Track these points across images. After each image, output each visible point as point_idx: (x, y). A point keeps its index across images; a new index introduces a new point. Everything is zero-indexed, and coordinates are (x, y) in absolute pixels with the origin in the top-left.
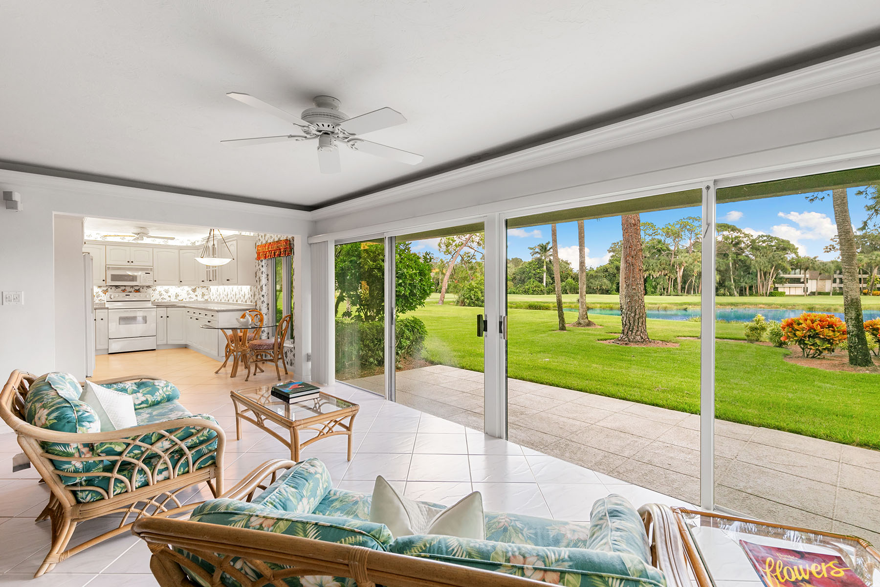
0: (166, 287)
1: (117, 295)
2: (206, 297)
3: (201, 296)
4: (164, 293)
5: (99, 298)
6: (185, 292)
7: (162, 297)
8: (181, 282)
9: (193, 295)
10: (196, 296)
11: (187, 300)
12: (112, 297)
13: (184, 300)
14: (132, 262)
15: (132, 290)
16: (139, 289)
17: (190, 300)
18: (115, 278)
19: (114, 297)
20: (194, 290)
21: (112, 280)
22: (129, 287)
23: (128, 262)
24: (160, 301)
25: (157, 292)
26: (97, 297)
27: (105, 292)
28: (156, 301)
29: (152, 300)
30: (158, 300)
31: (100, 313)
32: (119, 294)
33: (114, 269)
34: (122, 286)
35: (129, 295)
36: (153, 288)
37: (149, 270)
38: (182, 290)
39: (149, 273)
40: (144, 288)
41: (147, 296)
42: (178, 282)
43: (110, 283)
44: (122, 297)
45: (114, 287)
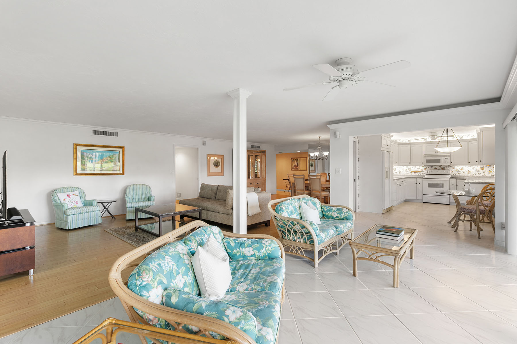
0: (461, 166)
4: (459, 170)
5: (423, 173)
6: (475, 169)
7: (458, 173)
8: (469, 163)
9: (481, 172)
10: (484, 172)
11: (477, 175)
12: (428, 172)
13: (474, 175)
14: (438, 152)
15: (440, 168)
16: (444, 167)
17: (479, 175)
18: (428, 161)
19: (430, 172)
20: (482, 169)
22: (439, 167)
23: (436, 152)
24: (457, 175)
25: (455, 169)
27: (426, 169)
28: (455, 175)
29: (452, 174)
30: (456, 174)
31: (419, 180)
32: (433, 170)
33: (428, 156)
34: (434, 166)
35: (437, 171)
36: (453, 167)
37: (448, 156)
38: (473, 168)
39: (448, 158)
40: (447, 167)
41: (449, 172)
42: (467, 163)
43: (427, 164)
44: (434, 172)
45: (430, 167)
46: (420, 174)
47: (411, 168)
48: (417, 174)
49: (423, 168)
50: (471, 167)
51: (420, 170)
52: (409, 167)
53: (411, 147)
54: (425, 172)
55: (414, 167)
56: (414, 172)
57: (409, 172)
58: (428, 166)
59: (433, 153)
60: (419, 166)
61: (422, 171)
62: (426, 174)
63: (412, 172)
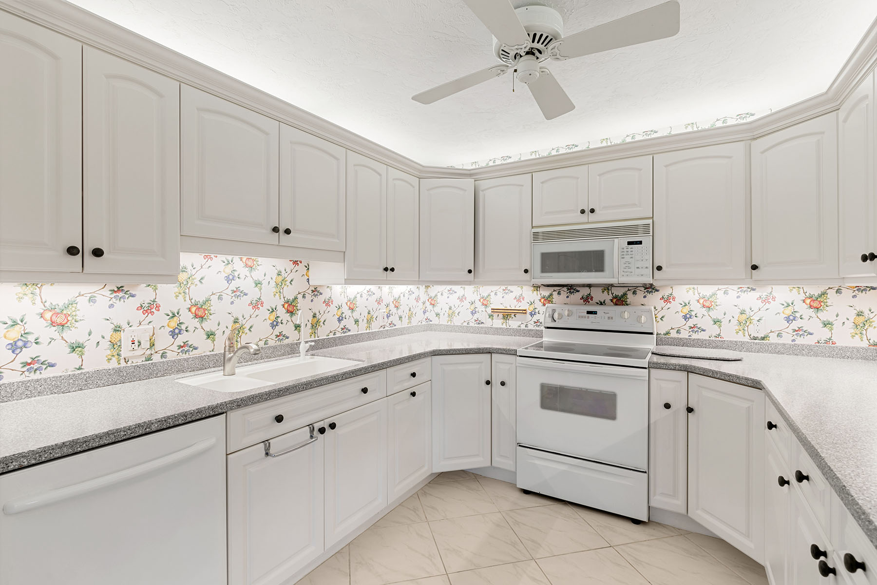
0: (706, 290)
1: (566, 313)
3: (850, 324)
4: (696, 308)
5: (535, 318)
6: (775, 306)
7: (691, 322)
8: (754, 267)
9: (811, 321)
10: (827, 324)
11: (787, 339)
12: (556, 316)
13: (773, 339)
14: (592, 211)
15: (607, 297)
16: (625, 294)
17: (800, 341)
18: (551, 262)
19: (561, 316)
20: (817, 303)
21: (543, 270)
22: (600, 290)
23: (583, 212)
25: (675, 305)
26: (532, 315)
27: (547, 300)
29: (660, 328)
30: (678, 332)
31: (503, 366)
32: (574, 308)
33: (548, 236)
34: (584, 286)
35: (595, 313)
36: (666, 292)
37: (641, 230)
38: (766, 301)
39: (640, 243)
40: (638, 292)
41: (643, 319)
42: (743, 270)
43: (541, 277)
44: (579, 317)
45: (565, 289)
46: (523, 327)
47: (493, 294)
48: (513, 323)
49: (536, 296)
50: (754, 295)
51: (523, 306)
52: (485, 290)
53: (481, 194)
54: (543, 314)
55: (500, 289)
56: (501, 315)
57: (483, 315)
58: (556, 288)
59: (573, 220)
60: (522, 288)
61: (532, 308)
62: (548, 328)
63: (495, 315)
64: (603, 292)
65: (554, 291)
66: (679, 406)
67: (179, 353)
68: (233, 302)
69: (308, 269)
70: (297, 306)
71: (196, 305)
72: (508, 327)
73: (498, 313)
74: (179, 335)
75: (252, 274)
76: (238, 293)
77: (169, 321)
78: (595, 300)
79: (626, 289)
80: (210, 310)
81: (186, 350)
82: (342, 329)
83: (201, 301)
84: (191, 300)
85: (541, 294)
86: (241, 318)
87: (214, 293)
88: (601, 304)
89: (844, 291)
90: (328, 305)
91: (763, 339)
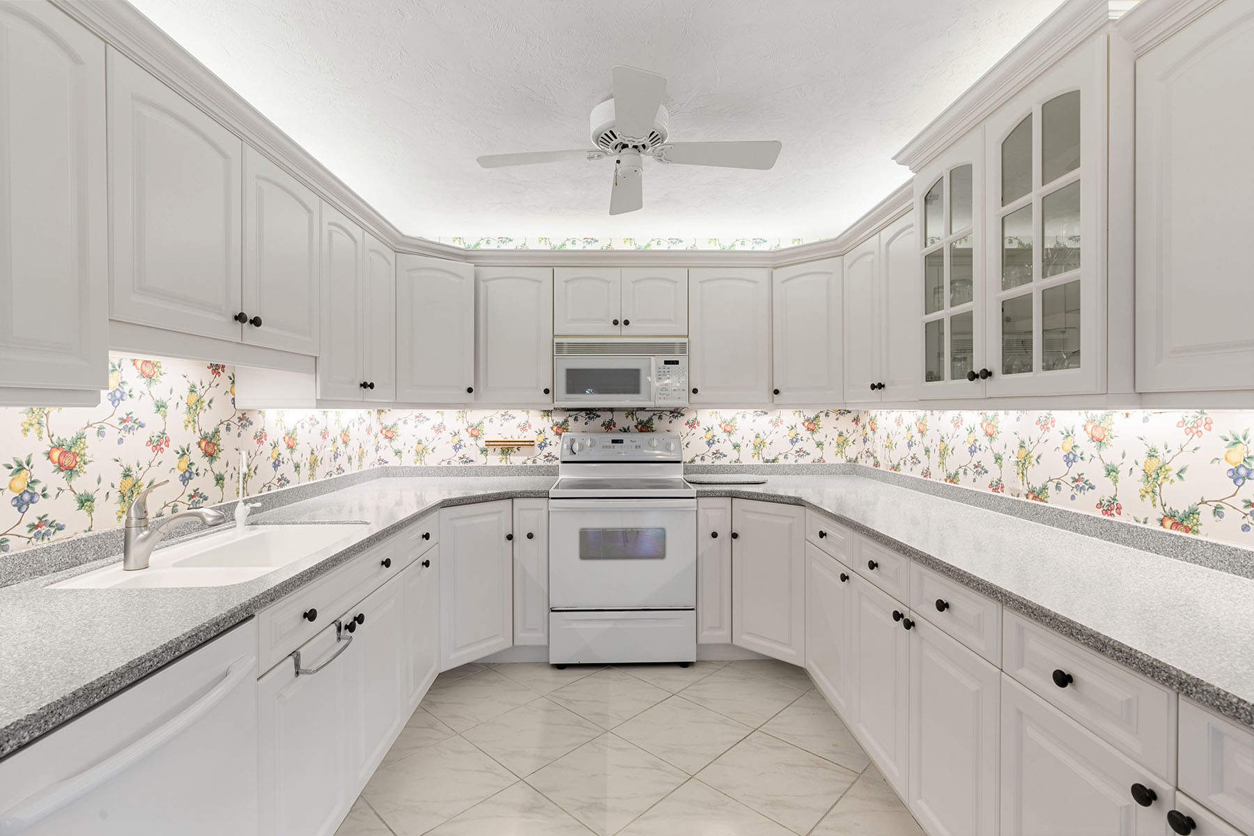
0: (727, 414)
1: (589, 443)
2: (851, 452)
3: (834, 444)
4: (719, 433)
5: (546, 451)
6: (783, 429)
7: (714, 448)
8: (776, 392)
9: (808, 443)
10: (819, 444)
11: (791, 461)
12: (576, 447)
13: (781, 461)
14: (627, 323)
15: (631, 423)
16: (650, 419)
17: (802, 461)
18: (577, 381)
19: (582, 447)
20: (812, 425)
21: (569, 391)
22: (623, 414)
23: (616, 323)
25: (699, 431)
26: (541, 447)
27: (561, 428)
28: (697, 461)
29: (686, 457)
30: (702, 459)
31: (529, 514)
32: (597, 437)
33: (576, 348)
34: (605, 410)
35: (621, 441)
36: (690, 416)
37: (677, 349)
38: (776, 425)
39: (677, 363)
40: (664, 416)
41: (672, 446)
42: (766, 394)
43: (567, 400)
44: (603, 447)
45: (583, 414)
46: (530, 463)
47: (486, 422)
48: (517, 460)
49: (546, 424)
50: (767, 418)
51: (530, 435)
52: (475, 416)
53: (482, 285)
54: (557, 447)
55: (496, 414)
56: (498, 450)
57: (472, 449)
58: (572, 413)
59: (602, 331)
60: (528, 412)
61: (541, 439)
62: (564, 462)
63: (490, 449)
64: (627, 417)
65: (570, 416)
66: (724, 534)
67: (30, 539)
68: (121, 439)
69: (234, 381)
70: (219, 445)
71: (59, 446)
72: (509, 464)
73: (495, 447)
74: (31, 505)
75: (151, 389)
76: (130, 424)
77: (11, 478)
78: (619, 426)
79: (652, 413)
80: (84, 455)
81: (43, 532)
82: (279, 480)
83: (69, 439)
84: (51, 436)
85: (553, 421)
86: (134, 469)
87: (90, 424)
88: (625, 431)
89: (831, 414)
90: (260, 441)
91: (773, 461)
